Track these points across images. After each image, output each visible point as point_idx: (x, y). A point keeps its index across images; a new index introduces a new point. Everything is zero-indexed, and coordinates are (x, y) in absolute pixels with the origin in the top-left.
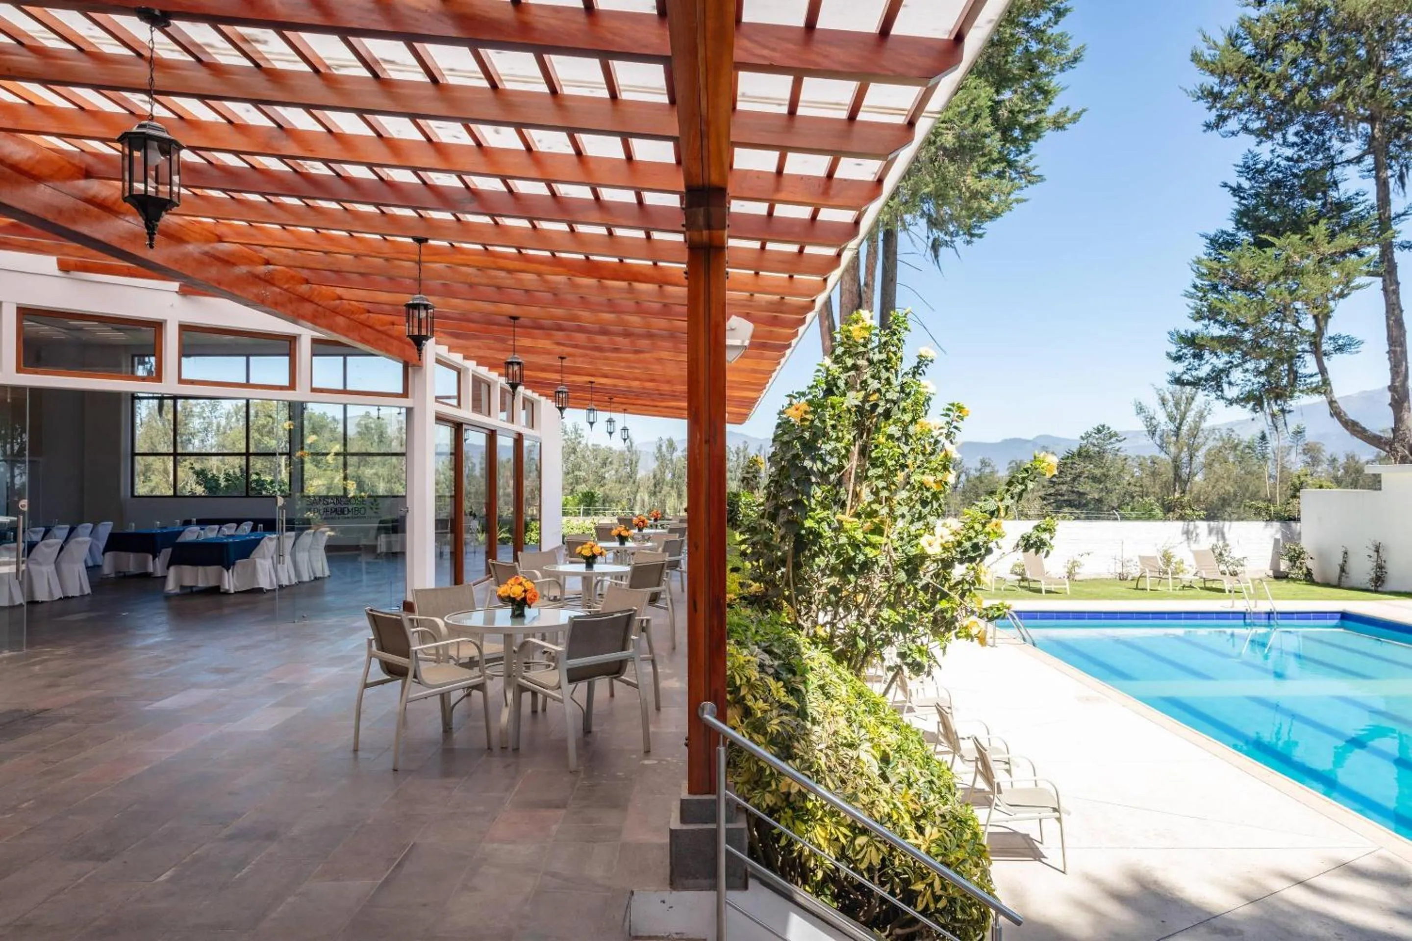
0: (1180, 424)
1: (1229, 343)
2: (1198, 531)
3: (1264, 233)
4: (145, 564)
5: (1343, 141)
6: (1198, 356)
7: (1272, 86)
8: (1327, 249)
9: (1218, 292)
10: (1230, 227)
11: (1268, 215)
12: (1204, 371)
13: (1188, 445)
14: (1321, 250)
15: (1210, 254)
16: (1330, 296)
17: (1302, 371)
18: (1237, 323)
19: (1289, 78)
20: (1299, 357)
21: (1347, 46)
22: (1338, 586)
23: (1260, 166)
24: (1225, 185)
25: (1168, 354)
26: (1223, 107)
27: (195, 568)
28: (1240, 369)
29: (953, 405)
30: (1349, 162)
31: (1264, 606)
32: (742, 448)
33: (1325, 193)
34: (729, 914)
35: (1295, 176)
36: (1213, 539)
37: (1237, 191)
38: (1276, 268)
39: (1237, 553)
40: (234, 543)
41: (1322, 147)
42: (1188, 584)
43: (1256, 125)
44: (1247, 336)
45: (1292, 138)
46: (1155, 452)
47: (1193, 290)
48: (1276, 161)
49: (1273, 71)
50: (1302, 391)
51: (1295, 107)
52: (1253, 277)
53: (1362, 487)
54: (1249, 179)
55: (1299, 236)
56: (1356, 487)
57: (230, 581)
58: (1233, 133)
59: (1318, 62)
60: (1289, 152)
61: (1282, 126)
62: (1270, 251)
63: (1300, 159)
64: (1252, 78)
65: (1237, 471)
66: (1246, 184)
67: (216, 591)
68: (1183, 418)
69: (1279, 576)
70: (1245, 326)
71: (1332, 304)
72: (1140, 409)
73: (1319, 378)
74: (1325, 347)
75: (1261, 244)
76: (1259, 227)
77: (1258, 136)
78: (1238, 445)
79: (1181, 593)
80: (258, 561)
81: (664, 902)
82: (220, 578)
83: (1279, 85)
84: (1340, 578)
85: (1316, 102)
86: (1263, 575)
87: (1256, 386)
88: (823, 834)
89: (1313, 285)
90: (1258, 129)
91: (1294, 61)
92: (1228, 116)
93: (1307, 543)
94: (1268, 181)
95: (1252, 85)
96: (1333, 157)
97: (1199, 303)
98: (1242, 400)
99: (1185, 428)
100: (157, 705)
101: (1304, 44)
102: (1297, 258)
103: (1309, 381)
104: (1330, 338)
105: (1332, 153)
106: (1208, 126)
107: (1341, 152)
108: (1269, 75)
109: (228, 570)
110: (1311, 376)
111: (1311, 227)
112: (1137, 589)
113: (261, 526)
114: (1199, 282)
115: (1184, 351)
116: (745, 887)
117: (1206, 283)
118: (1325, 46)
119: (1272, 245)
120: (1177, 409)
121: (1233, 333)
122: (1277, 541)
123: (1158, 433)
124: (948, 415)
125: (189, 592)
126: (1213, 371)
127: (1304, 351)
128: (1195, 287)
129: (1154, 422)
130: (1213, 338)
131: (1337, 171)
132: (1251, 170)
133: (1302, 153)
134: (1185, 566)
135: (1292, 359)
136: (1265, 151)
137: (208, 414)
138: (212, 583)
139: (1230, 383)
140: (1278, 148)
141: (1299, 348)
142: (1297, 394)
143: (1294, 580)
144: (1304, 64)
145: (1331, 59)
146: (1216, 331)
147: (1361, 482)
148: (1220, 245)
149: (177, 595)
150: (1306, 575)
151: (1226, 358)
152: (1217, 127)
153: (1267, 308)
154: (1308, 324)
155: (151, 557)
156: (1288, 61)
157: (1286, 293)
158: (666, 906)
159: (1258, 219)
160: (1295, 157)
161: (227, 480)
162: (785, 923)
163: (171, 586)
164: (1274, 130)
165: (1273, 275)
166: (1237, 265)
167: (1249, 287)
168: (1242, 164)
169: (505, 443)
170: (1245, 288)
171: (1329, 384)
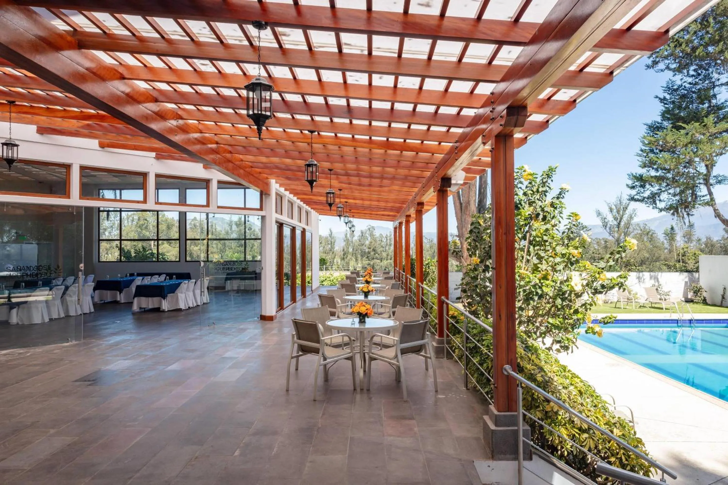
0: (620, 221)
1: (659, 179)
2: (645, 277)
3: (678, 122)
4: (116, 296)
5: (719, 74)
6: (643, 186)
7: (684, 46)
8: (713, 130)
9: (654, 153)
10: (659, 119)
11: (680, 112)
12: (647, 193)
13: (624, 232)
14: (710, 130)
15: (649, 133)
16: (714, 154)
17: (699, 194)
18: (665, 169)
19: (692, 42)
20: (697, 186)
21: (724, 24)
22: (721, 306)
23: (675, 87)
24: (657, 97)
25: (627, 185)
26: (657, 57)
27: (147, 299)
28: (666, 193)
29: (573, 213)
30: (722, 85)
31: (687, 317)
32: (389, 235)
33: (710, 102)
34: (525, 473)
35: (694, 92)
36: (652, 282)
37: (663, 100)
38: (685, 140)
39: (665, 289)
40: (166, 285)
41: (708, 77)
42: (642, 305)
43: (673, 66)
44: (670, 176)
45: (692, 73)
46: (606, 236)
47: (641, 152)
48: (684, 84)
49: (683, 38)
50: (700, 204)
51: (696, 56)
52: (674, 145)
53: (714, 254)
54: (669, 94)
55: (698, 124)
56: (711, 254)
57: (165, 305)
58: (662, 70)
59: (707, 32)
60: (690, 80)
61: (687, 66)
62: (683, 132)
63: (696, 84)
64: (672, 42)
65: (649, 245)
66: (668, 97)
67: (157, 310)
68: (621, 219)
69: (688, 301)
70: (669, 171)
71: (715, 158)
72: (599, 214)
73: (708, 197)
74: (712, 181)
75: (679, 128)
76: (675, 119)
77: (674, 71)
78: (649, 232)
79: (640, 309)
80: (179, 294)
81: (489, 466)
82: (160, 303)
83: (687, 46)
84: (722, 302)
85: (707, 54)
86: (679, 300)
87: (674, 202)
88: (566, 432)
89: (706, 148)
90: (675, 68)
91: (695, 32)
92: (659, 61)
93: (703, 283)
94: (679, 95)
95: (672, 45)
96: (714, 82)
97: (644, 159)
98: (668, 209)
99: (622, 224)
100: (170, 368)
101: (700, 23)
102: (697, 135)
103: (702, 199)
104: (714, 177)
105: (713, 80)
106: (648, 67)
107: (719, 80)
108: (681, 40)
109: (164, 299)
110: (703, 196)
111: (705, 119)
112: (615, 307)
113: (174, 276)
114: (644, 148)
115: (636, 183)
116: (531, 459)
117: (647, 148)
118: (712, 25)
119: (684, 128)
120: (618, 213)
121: (663, 174)
122: (686, 283)
123: (608, 226)
124: (570, 219)
125: (145, 311)
126: (651, 194)
127: (700, 183)
128: (642, 150)
129: (606, 220)
130: (652, 177)
131: (717, 89)
132: (671, 89)
133: (697, 80)
134: (638, 296)
135: (694, 187)
136: (678, 79)
137: (113, 219)
138: (156, 306)
139: (660, 200)
140: (685, 78)
141: (698, 182)
142: (697, 206)
143: (697, 303)
144: (700, 34)
145: (716, 31)
146: (653, 173)
147: (714, 251)
148: (654, 129)
149: (138, 312)
150: (703, 300)
151: (657, 187)
152: (653, 67)
153: (681, 161)
154: (703, 170)
155: (118, 293)
156: (692, 32)
157: (691, 153)
158: (490, 468)
159: (674, 115)
160: (694, 82)
161: (135, 253)
162: (551, 476)
163: (135, 307)
164: (683, 69)
165: (685, 144)
166: (665, 139)
167: (672, 150)
168: (666, 86)
169: (298, 233)
170: (669, 151)
171: (714, 201)
